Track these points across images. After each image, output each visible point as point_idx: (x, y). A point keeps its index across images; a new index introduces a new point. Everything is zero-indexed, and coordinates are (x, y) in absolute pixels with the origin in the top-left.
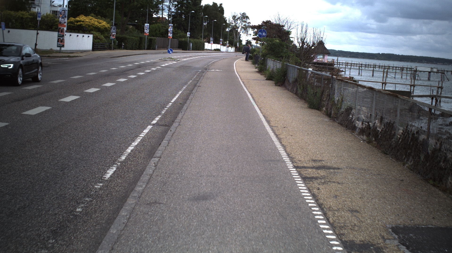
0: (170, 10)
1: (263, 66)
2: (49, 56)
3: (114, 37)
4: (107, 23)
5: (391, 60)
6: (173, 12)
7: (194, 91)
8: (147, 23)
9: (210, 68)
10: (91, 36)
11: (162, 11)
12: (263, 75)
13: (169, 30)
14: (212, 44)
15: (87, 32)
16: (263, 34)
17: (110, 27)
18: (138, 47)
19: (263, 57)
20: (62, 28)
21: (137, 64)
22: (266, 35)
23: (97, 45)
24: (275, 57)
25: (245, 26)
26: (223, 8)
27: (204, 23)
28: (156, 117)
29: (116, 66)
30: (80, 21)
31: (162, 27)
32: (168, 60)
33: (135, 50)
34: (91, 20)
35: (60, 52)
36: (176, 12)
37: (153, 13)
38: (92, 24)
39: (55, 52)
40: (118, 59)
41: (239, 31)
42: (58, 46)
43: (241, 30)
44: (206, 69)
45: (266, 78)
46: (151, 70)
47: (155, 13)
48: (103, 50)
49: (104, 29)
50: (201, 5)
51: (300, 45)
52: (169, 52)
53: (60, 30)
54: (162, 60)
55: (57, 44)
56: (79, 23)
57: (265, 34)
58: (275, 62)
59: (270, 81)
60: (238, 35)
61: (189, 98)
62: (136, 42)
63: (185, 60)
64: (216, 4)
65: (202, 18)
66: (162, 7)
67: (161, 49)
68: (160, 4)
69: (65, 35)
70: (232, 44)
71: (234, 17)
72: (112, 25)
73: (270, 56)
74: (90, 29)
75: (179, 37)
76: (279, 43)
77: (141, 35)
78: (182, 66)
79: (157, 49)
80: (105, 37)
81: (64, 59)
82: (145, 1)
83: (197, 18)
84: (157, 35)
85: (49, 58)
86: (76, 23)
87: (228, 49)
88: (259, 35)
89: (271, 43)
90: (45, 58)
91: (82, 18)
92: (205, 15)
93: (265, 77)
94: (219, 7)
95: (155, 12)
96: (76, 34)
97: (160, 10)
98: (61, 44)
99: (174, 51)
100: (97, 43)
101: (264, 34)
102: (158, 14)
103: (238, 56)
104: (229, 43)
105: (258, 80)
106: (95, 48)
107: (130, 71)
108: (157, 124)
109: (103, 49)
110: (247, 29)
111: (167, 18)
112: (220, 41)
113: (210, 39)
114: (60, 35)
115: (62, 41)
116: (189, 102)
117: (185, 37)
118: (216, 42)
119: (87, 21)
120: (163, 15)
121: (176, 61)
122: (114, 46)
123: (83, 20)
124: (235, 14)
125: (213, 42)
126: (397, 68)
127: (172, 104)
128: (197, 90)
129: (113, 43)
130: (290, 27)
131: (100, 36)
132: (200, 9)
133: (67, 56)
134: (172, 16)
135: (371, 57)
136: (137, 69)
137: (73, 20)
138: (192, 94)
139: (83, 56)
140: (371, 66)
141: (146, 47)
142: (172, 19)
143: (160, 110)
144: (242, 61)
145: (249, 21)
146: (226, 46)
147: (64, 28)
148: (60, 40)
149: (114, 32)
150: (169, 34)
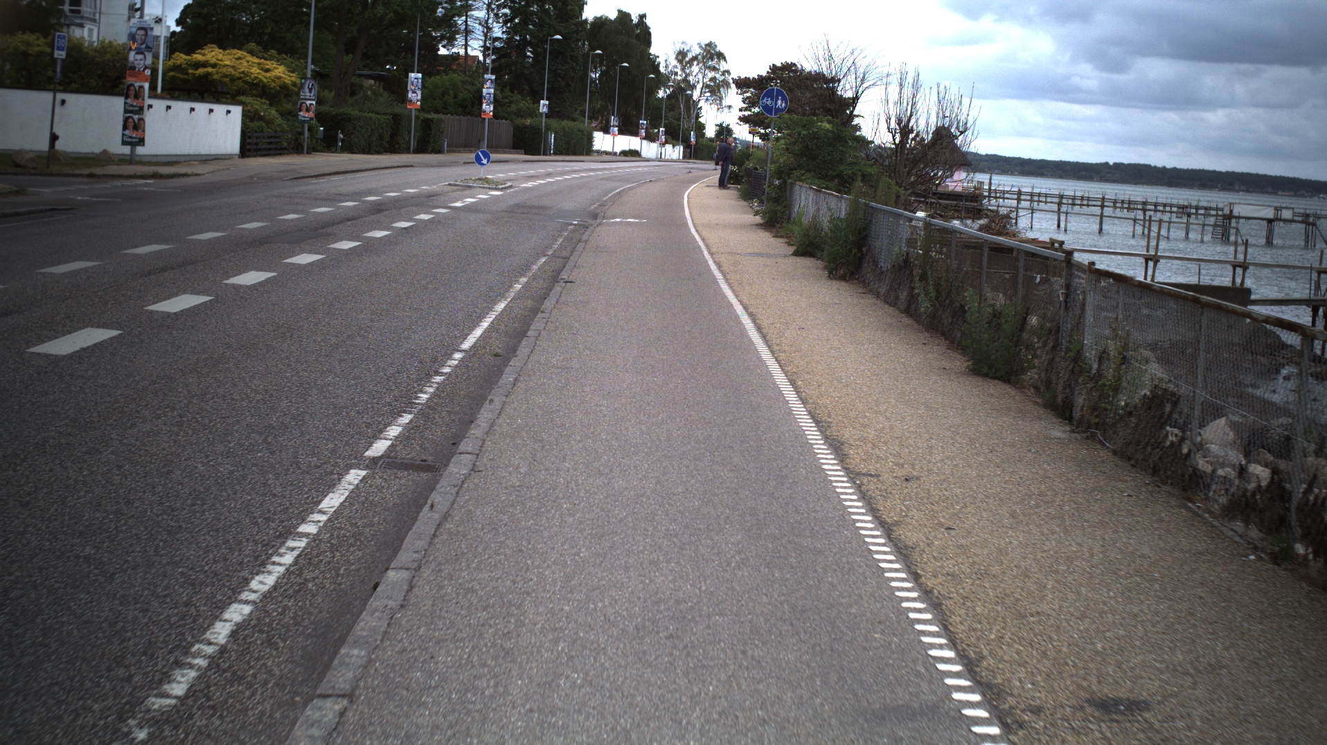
0: (487, 32)
1: (779, 208)
3: (311, 114)
4: (289, 71)
6: (498, 39)
7: (548, 304)
8: (416, 70)
9: (609, 213)
10: (237, 111)
11: (466, 37)
12: (781, 237)
13: (484, 94)
14: (614, 135)
15: (227, 99)
16: (776, 104)
17: (298, 81)
18: (387, 145)
19: (778, 179)
20: (137, 85)
21: (374, 201)
22: (785, 107)
23: (257, 138)
24: (820, 178)
25: (715, 83)
26: (649, 28)
27: (592, 71)
28: (389, 424)
29: (301, 207)
30: (205, 64)
31: (464, 83)
32: (475, 187)
33: (378, 153)
34: (240, 61)
35: (131, 160)
36: (507, 38)
37: (440, 42)
38: (243, 72)
39: (116, 159)
40: (317, 183)
41: (695, 97)
42: (124, 143)
43: (701, 93)
44: (595, 216)
45: (792, 249)
46: (415, 220)
47: (445, 42)
48: (275, 155)
49: (280, 87)
50: (584, 17)
51: (894, 140)
52: (478, 160)
53: (132, 92)
54: (458, 185)
55: (123, 135)
56: (201, 71)
57: (783, 105)
58: (821, 195)
59: (809, 259)
60: (692, 108)
61: (530, 333)
62: (382, 128)
63: (530, 184)
64: (629, 15)
65: (586, 56)
66: (467, 25)
67: (459, 152)
68: (460, 16)
69: (146, 107)
70: (674, 136)
71: (681, 55)
72: (305, 78)
73: (803, 175)
74: (235, 88)
75: (514, 114)
76: (833, 132)
77: (398, 109)
78: (518, 206)
79: (448, 152)
80: (282, 115)
81: (137, 185)
82: (410, 3)
83: (571, 56)
84: (447, 109)
85: (91, 180)
86: (191, 71)
87: (663, 149)
88: (767, 108)
89: (804, 132)
90: (80, 179)
91: (212, 54)
92: (593, 48)
93: (789, 244)
94: (637, 25)
95: (443, 38)
96: (188, 105)
97: (458, 34)
98: (134, 135)
99: (493, 156)
100: (256, 132)
101: (779, 102)
102: (453, 46)
103: (695, 173)
104: (666, 133)
105: (768, 256)
106: (248, 147)
107: (341, 226)
108: (389, 461)
109: (277, 152)
110: (719, 91)
111: (481, 58)
112: (638, 128)
113: (608, 121)
114: (132, 106)
115: (139, 126)
116: (527, 351)
117: (534, 113)
118: (628, 128)
119: (228, 63)
120: (469, 49)
121: (501, 189)
122: (311, 141)
123: (214, 60)
124: (683, 46)
125: (618, 130)
126: (1168, 209)
127: (463, 358)
128: (560, 296)
129: (306, 134)
130: (863, 81)
131: (265, 111)
132: (578, 30)
133: (151, 173)
134: (496, 50)
135: (1084, 173)
136: (368, 219)
137: (182, 60)
138: (540, 315)
139: (204, 174)
140: (1090, 203)
141: (412, 145)
142: (493, 61)
143: (414, 387)
144: (708, 188)
145: (726, 68)
146: (659, 142)
147: (141, 84)
148: (131, 124)
149: (310, 100)
150: (484, 105)
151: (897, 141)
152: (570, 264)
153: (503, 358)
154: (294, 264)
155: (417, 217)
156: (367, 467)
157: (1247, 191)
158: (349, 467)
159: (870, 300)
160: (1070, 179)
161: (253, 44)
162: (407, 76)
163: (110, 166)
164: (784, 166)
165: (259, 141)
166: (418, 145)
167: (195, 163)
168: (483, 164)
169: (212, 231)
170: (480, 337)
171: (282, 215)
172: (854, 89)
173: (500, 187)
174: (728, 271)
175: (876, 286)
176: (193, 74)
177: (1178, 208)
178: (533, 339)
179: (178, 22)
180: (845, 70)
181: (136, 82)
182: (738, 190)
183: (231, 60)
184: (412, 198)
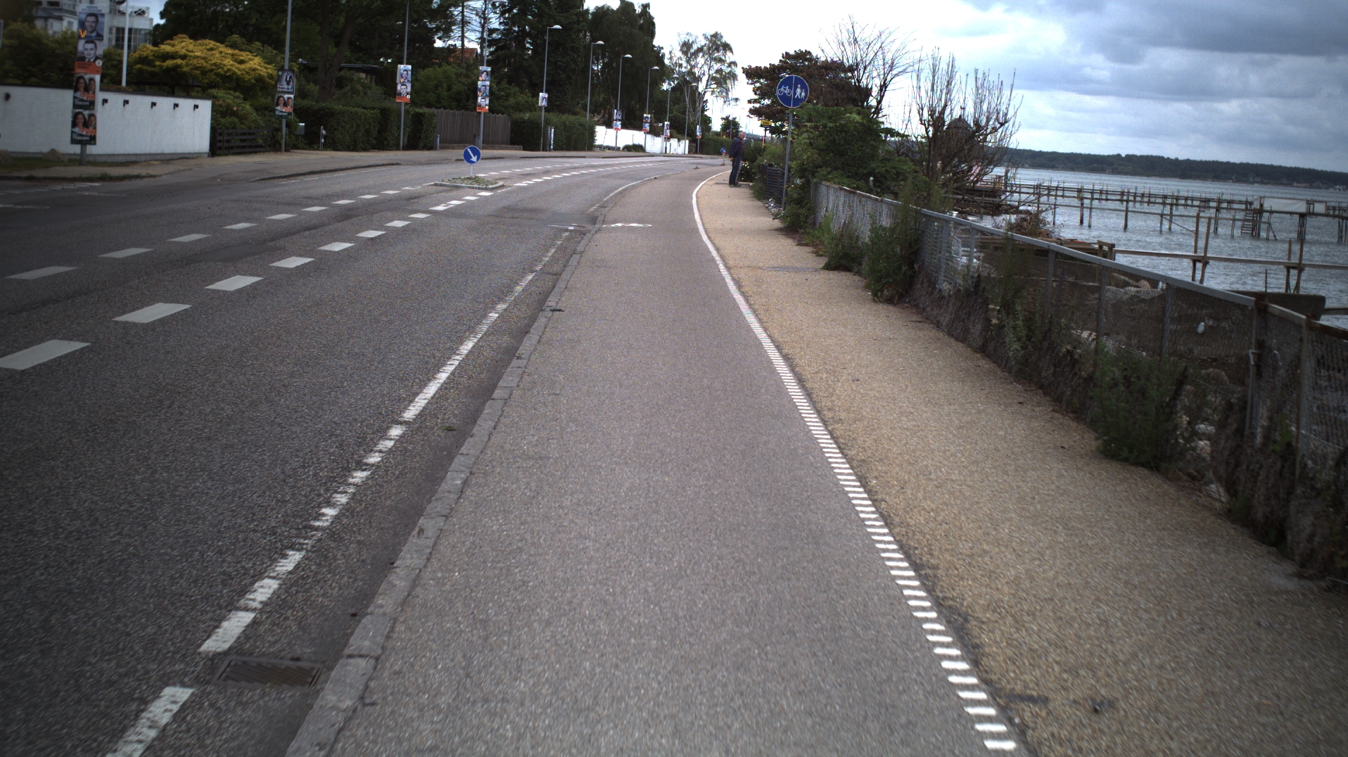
0: (485, 23)
1: (803, 211)
2: (30, 178)
3: (289, 109)
4: (265, 63)
5: (1156, 176)
6: (495, 30)
7: (527, 344)
8: (405, 61)
9: (610, 217)
10: (206, 106)
11: (463, 28)
12: (807, 245)
13: (479, 87)
14: (617, 129)
15: (197, 92)
16: (795, 93)
17: (275, 73)
18: (374, 142)
19: (800, 178)
20: (87, 77)
21: (345, 205)
22: (805, 97)
23: (229, 135)
24: (849, 177)
25: (721, 74)
26: (653, 18)
27: (593, 63)
29: (257, 214)
30: (173, 56)
31: (458, 75)
32: (463, 187)
33: (365, 150)
34: (212, 52)
35: (81, 160)
36: (504, 29)
37: (435, 33)
38: (215, 64)
39: (64, 160)
40: (288, 185)
41: (700, 90)
42: (74, 141)
43: (707, 85)
44: (594, 220)
45: (822, 261)
46: (386, 228)
47: (440, 34)
48: (250, 153)
49: (256, 80)
50: (585, 7)
51: (927, 132)
52: (467, 158)
53: (82, 86)
54: (445, 185)
55: (72, 132)
56: (169, 63)
57: (803, 94)
58: (856, 199)
59: (843, 273)
60: (697, 101)
61: (497, 393)
62: (369, 124)
63: (524, 184)
64: (632, 5)
65: (587, 48)
66: (463, 16)
67: (453, 148)
68: (456, 6)
69: (98, 102)
70: (679, 130)
71: (686, 47)
72: (282, 69)
73: (829, 173)
74: (206, 81)
75: (512, 107)
76: (862, 124)
77: (386, 103)
78: (509, 209)
79: (441, 148)
80: (257, 110)
81: (79, 189)
83: (572, 48)
84: (441, 102)
85: (29, 183)
86: (158, 63)
87: (668, 144)
89: (831, 125)
90: (18, 183)
91: (181, 44)
92: (594, 39)
93: (818, 254)
94: (641, 15)
95: (438, 29)
96: (148, 100)
97: (454, 25)
98: (84, 133)
99: (483, 153)
100: (227, 128)
101: (799, 90)
102: (449, 38)
103: (703, 169)
104: (671, 127)
105: (797, 270)
106: (219, 145)
108: (237, 661)
109: (251, 150)
110: (726, 83)
111: (479, 51)
112: (642, 122)
113: (611, 115)
114: (82, 100)
115: (89, 123)
117: (533, 107)
118: (632, 122)
119: (198, 54)
120: (466, 41)
121: (492, 190)
122: (290, 138)
123: (184, 51)
124: (688, 37)
125: (622, 124)
126: (1189, 202)
127: (402, 436)
128: (543, 332)
129: (284, 129)
130: (892, 67)
131: (238, 105)
132: (579, 20)
133: (99, 176)
134: (492, 43)
135: (1095, 165)
136: (331, 227)
137: (149, 52)
138: (515, 362)
139: (160, 176)
140: (1109, 197)
141: (402, 140)
142: (491, 53)
143: (319, 495)
144: (718, 186)
145: (732, 59)
146: (663, 137)
147: (92, 76)
148: (80, 121)
149: (288, 93)
150: (480, 98)
151: (931, 134)
152: (561, 285)
153: (459, 433)
154: (218, 291)
155: (389, 224)
156: (197, 681)
157: (1262, 183)
158: (167, 681)
159: (929, 332)
160: (1082, 171)
161: (237, 36)
162: (397, 68)
163: (57, 168)
164: (808, 163)
165: (231, 138)
166: (408, 141)
167: (155, 163)
168: (473, 162)
169: (136, 247)
170: (432, 398)
171: (231, 224)
172: (882, 77)
173: (490, 187)
174: (750, 293)
175: (935, 312)
176: (161, 67)
177: (1201, 201)
178: (502, 402)
179: (162, 15)
180: (871, 55)
181: (86, 74)
182: (751, 188)
183: (202, 51)
184: (390, 201)
